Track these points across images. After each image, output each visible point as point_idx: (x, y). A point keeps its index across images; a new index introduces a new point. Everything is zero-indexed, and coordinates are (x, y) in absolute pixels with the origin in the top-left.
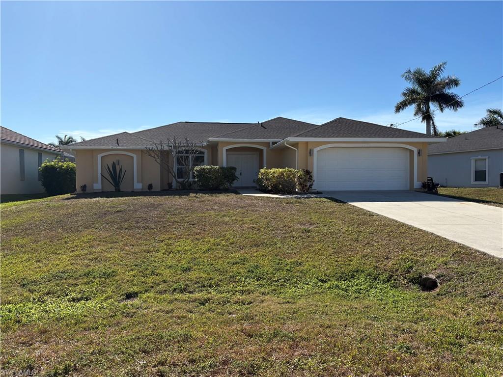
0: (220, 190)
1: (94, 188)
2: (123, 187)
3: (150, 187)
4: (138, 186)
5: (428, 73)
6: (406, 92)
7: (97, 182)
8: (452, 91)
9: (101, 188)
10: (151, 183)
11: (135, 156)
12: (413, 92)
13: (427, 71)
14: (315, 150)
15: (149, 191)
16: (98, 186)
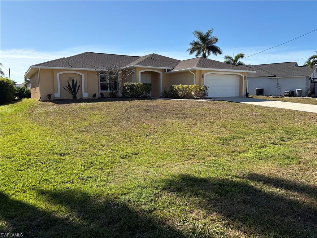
0: (139, 97)
1: (55, 97)
2: (78, 96)
3: (95, 95)
4: (85, 95)
5: (205, 34)
6: (192, 43)
7: (57, 93)
8: (216, 45)
9: (60, 97)
10: (95, 93)
11: (83, 75)
12: (196, 43)
13: (204, 33)
14: (205, 75)
15: (93, 99)
16: (57, 95)
